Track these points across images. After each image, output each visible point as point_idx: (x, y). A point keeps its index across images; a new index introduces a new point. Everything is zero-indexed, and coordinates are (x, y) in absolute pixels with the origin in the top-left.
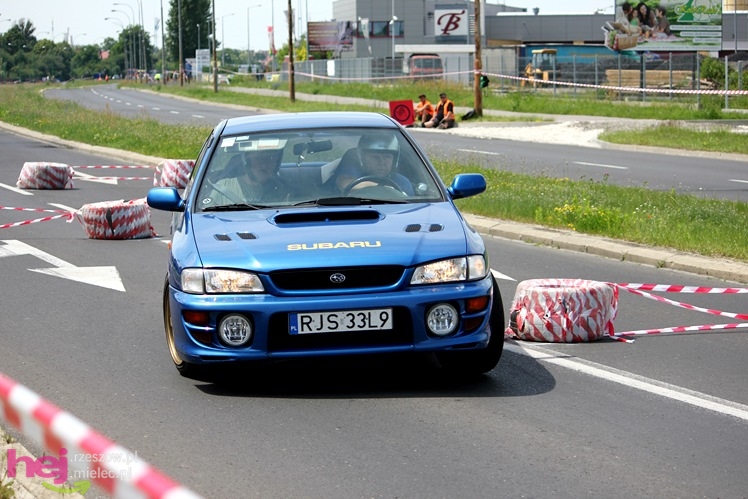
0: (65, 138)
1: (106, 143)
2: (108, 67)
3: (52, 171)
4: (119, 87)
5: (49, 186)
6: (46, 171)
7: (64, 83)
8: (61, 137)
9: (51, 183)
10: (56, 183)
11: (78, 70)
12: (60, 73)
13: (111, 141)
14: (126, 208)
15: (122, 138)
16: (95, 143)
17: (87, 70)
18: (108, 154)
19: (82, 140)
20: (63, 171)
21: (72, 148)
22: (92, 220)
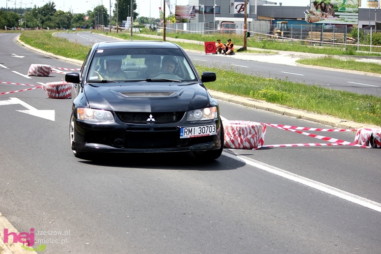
0: (56, 54)
1: (72, 57)
2: (88, 23)
3: (44, 68)
4: (91, 33)
5: (42, 75)
6: (41, 68)
7: (67, 30)
8: (54, 53)
9: (43, 74)
10: (45, 74)
11: (74, 25)
12: (66, 26)
13: (75, 56)
14: (65, 85)
15: (80, 55)
16: (68, 57)
17: (78, 25)
18: (72, 62)
19: (63, 55)
20: (49, 69)
21: (58, 59)
22: (50, 90)
